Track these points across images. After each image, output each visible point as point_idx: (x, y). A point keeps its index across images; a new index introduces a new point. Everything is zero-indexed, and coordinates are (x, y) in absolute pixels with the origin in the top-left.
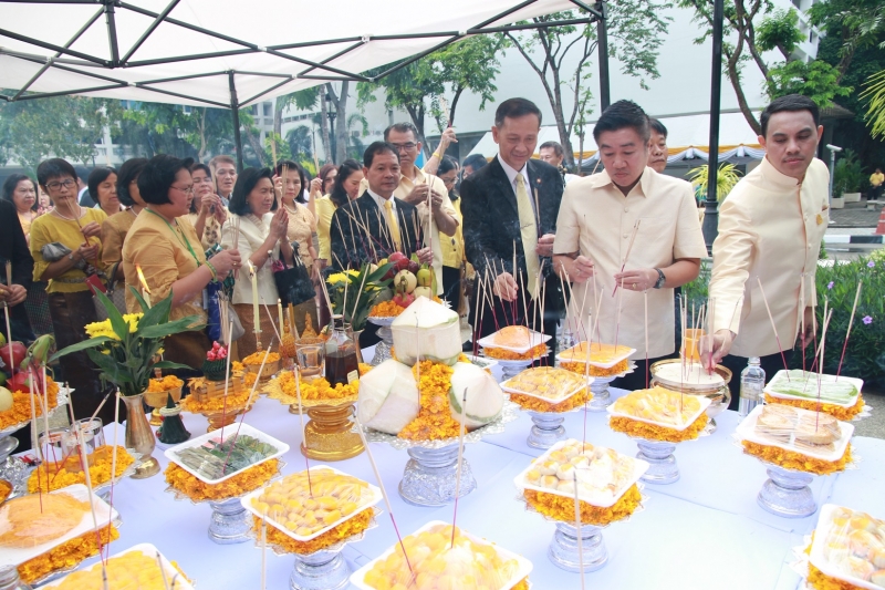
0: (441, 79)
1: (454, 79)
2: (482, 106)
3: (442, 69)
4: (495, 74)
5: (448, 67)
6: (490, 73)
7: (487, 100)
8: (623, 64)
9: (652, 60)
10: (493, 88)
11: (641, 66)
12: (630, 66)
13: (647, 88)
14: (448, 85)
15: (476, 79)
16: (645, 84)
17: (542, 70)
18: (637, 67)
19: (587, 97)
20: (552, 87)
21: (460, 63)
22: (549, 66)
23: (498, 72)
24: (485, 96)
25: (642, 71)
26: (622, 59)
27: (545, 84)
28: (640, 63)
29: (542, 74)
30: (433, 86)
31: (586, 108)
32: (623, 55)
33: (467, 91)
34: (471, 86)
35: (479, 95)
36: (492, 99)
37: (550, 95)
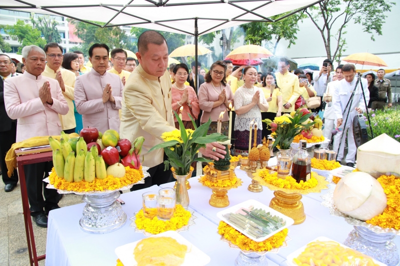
0: (270, 33)
1: (277, 33)
2: (289, 46)
3: (272, 28)
4: (297, 31)
5: (275, 28)
6: (295, 31)
7: (292, 44)
8: (365, 27)
9: (380, 26)
10: (295, 38)
11: (374, 28)
12: (368, 29)
13: (374, 40)
14: (273, 36)
15: (287, 33)
16: (374, 38)
17: (322, 29)
18: (372, 28)
19: (344, 43)
20: (326, 38)
21: (280, 25)
22: (326, 27)
23: (299, 30)
24: (291, 42)
25: (374, 31)
26: (364, 24)
27: (323, 36)
28: (374, 26)
29: (322, 31)
30: (267, 36)
31: (343, 49)
32: (364, 22)
33: (283, 39)
34: (285, 37)
35: (288, 41)
36: (294, 43)
37: (325, 42)
